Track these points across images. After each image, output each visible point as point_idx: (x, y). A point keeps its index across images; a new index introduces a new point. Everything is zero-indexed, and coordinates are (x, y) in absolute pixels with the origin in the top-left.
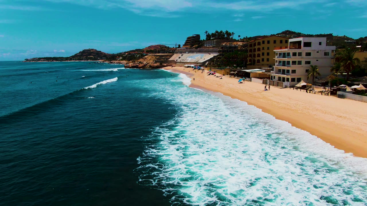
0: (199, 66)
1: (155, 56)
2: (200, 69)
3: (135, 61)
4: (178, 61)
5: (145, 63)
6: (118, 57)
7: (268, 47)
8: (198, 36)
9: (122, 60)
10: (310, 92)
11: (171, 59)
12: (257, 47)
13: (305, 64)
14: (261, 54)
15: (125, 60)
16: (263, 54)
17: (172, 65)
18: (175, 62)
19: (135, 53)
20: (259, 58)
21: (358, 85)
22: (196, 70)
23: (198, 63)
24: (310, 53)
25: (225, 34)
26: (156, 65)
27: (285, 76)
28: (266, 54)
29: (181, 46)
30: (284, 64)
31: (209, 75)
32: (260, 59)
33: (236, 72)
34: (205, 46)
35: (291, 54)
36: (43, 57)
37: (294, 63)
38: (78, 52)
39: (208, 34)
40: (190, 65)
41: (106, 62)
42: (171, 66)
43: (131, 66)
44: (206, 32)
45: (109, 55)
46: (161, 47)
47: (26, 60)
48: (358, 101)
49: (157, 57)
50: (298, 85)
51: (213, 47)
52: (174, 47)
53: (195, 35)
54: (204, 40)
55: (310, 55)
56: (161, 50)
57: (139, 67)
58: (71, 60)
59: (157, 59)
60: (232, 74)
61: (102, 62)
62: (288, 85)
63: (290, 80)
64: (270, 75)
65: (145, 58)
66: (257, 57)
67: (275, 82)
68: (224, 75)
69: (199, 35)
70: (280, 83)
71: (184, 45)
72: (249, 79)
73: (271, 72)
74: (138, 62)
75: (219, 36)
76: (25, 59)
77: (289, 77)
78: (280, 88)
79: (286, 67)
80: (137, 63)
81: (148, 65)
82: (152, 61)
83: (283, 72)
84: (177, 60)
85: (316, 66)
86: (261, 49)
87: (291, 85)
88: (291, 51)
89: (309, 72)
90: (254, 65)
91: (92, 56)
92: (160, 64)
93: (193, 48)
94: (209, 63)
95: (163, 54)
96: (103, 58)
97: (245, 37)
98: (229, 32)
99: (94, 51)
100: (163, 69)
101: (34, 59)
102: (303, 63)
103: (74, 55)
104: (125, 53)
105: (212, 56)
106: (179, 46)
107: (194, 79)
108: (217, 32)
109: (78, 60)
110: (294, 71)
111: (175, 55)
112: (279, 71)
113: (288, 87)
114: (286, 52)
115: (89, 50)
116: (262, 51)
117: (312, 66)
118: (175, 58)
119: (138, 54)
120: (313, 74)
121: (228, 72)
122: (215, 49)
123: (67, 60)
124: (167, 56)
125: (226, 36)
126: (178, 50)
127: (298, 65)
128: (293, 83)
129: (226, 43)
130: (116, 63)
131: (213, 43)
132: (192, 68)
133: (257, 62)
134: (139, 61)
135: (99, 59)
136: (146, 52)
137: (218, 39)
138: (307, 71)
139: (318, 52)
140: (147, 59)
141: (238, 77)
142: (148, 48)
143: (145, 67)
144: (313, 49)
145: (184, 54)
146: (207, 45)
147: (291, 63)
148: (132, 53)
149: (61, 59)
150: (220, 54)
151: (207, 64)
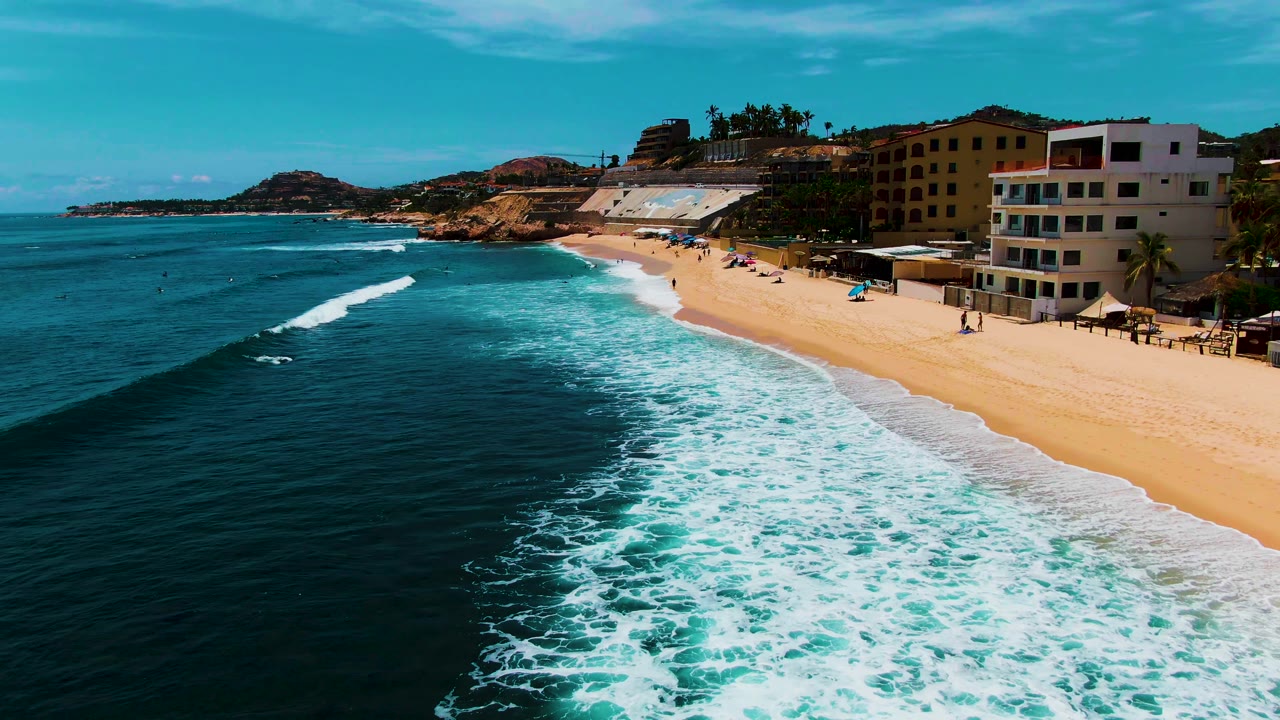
0: (689, 233)
1: (527, 195)
2: (692, 245)
3: (456, 214)
4: (609, 214)
5: (492, 220)
6: (396, 200)
7: (950, 164)
8: (683, 125)
9: (409, 210)
10: (1148, 342)
11: (584, 208)
12: (909, 163)
13: (1118, 227)
14: (926, 191)
15: (422, 211)
16: (933, 189)
17: (589, 229)
18: (600, 219)
19: (458, 184)
20: (916, 205)
22: (680, 248)
23: (683, 223)
24: (1137, 184)
25: (780, 117)
26: (531, 228)
27: (1038, 276)
28: (942, 189)
29: (622, 161)
30: (1032, 226)
31: (732, 266)
32: (923, 206)
33: (835, 257)
34: (707, 160)
35: (1063, 190)
36: (131, 200)
37: (1074, 223)
38: (257, 183)
39: (717, 116)
40: (654, 231)
41: (354, 218)
42: (585, 230)
43: (440, 233)
44: (713, 110)
45: (367, 192)
46: (549, 165)
47: (72, 210)
49: (537, 201)
50: (1093, 311)
51: (738, 164)
52: (594, 166)
53: (672, 120)
54: (702, 138)
55: (1136, 194)
56: (548, 176)
57: (470, 235)
58: (231, 210)
59: (534, 205)
60: (819, 266)
61: (339, 216)
62: (1052, 310)
63: (1057, 290)
64: (971, 271)
65: (493, 204)
66: (912, 199)
67: (994, 299)
68: (785, 268)
69: (687, 121)
70: (1017, 300)
71: (631, 158)
72: (889, 285)
73: (979, 257)
74: (466, 217)
75: (759, 124)
76: (69, 208)
77: (1052, 278)
78: (1018, 322)
79: (1044, 240)
80: (462, 222)
81: (503, 228)
82: (517, 214)
83: (1030, 259)
84: (607, 212)
85: (1160, 237)
86: (927, 169)
87: (1063, 312)
88: (1064, 178)
89: (1135, 261)
90: (898, 229)
91: (305, 198)
92: (546, 226)
93: (663, 168)
94: (722, 221)
95: (556, 190)
96: (344, 203)
97: (849, 128)
98: (793, 110)
99: (312, 179)
100: (557, 245)
101: (98, 209)
102: (1109, 223)
103: (241, 192)
104: (423, 184)
105: (734, 196)
106: (615, 159)
107: (674, 282)
108: (750, 109)
109: (256, 211)
110: (1072, 258)
111: (600, 194)
112: (1012, 254)
113: (1049, 317)
114: (1042, 183)
115: (295, 176)
116: (929, 178)
117: (1144, 237)
118: (600, 203)
119: (468, 188)
120: (1150, 268)
121: (800, 257)
122: (743, 169)
123: (218, 211)
124: (572, 195)
125: (782, 124)
126: (612, 174)
127: (1088, 230)
128: (1072, 303)
129: (783, 151)
130: (391, 220)
131: (735, 148)
132: (663, 240)
133: (911, 221)
134: (471, 214)
135: (330, 208)
136: (497, 183)
137: (756, 133)
138: (1123, 255)
139: (1165, 181)
140: (497, 206)
141: (838, 275)
142: (503, 169)
143: (491, 236)
144: (1149, 170)
145: (633, 190)
146: (716, 157)
147: (1061, 223)
148: (446, 185)
149: (196, 207)
150: (765, 189)
151: (716, 225)
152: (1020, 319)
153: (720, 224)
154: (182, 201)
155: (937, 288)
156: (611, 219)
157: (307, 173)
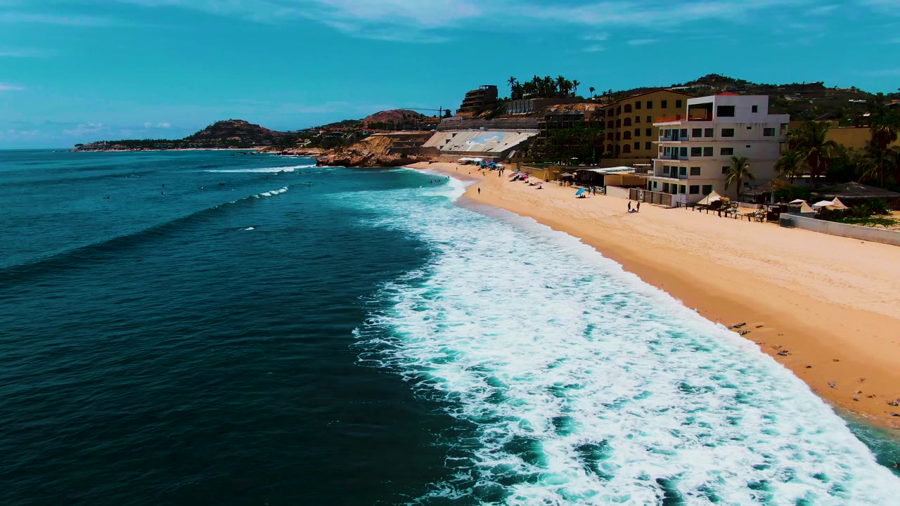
0: (493, 161)
1: (389, 136)
2: (494, 168)
3: (342, 149)
4: (443, 149)
5: (365, 153)
6: (300, 140)
7: (647, 117)
8: (493, 90)
9: (309, 146)
10: (726, 216)
11: (427, 145)
12: (623, 116)
13: (721, 154)
14: (633, 133)
15: (318, 147)
16: (637, 133)
17: (430, 159)
18: (438, 152)
19: (342, 129)
20: (627, 142)
21: (831, 200)
22: (487, 170)
23: (490, 154)
24: (733, 130)
25: (557, 85)
26: (391, 158)
27: (677, 181)
28: (643, 132)
29: (453, 113)
30: (675, 154)
31: (515, 180)
32: (631, 143)
33: (576, 174)
34: (508, 113)
35: (690, 133)
36: (119, 140)
37: (696, 152)
38: (204, 128)
39: (515, 84)
40: (472, 159)
41: (271, 152)
42: (427, 160)
43: (332, 161)
44: (512, 80)
45: (279, 134)
46: (404, 116)
47: (79, 147)
48: (820, 232)
49: (395, 140)
50: (704, 202)
51: (528, 116)
52: (435, 116)
53: (486, 86)
54: (506, 98)
55: (732, 135)
56: (403, 123)
57: (352, 163)
58: (186, 146)
59: (394, 143)
60: (565, 179)
61: (261, 152)
62: (684, 201)
63: (687, 190)
64: (646, 180)
65: (367, 142)
66: (624, 139)
67: (655, 196)
68: (547, 181)
69: (496, 86)
70: (664, 197)
71: (458, 111)
72: (602, 189)
73: (649, 172)
74: (349, 151)
75: (543, 89)
76: (76, 146)
77: (684, 183)
78: (665, 208)
79: (679, 161)
80: (346, 154)
81: (373, 158)
82: (383, 149)
83: (674, 172)
84: (441, 147)
85: (744, 160)
86: (633, 120)
87: (690, 202)
88: (690, 126)
89: (730, 173)
90: (617, 157)
91: (237, 138)
92: (401, 156)
93: (479, 118)
94: (515, 153)
95: (409, 133)
96: (264, 142)
97: (607, 91)
98: (565, 79)
99: (241, 125)
100: (409, 168)
101: (96, 146)
102: (717, 152)
103: (193, 134)
104: (318, 129)
105: (523, 136)
106: (448, 113)
107: (479, 190)
108: (536, 79)
109: (203, 147)
110: (696, 171)
111: (437, 136)
112: (666, 169)
113: (682, 205)
114: (680, 128)
115: (230, 123)
116: (635, 126)
117: (735, 159)
118: (437, 142)
119: (349, 132)
120: (738, 175)
121: (556, 174)
122: (532, 120)
123: (178, 147)
124: (418, 136)
125: (558, 89)
126: (446, 122)
127: (704, 155)
128: (694, 197)
129: (558, 107)
130: (297, 153)
131: (527, 105)
132: (477, 165)
133: (624, 152)
134: (352, 149)
135: (254, 145)
136: (369, 128)
137: (540, 96)
138: (725, 170)
139: (749, 128)
140: (369, 144)
141: (577, 184)
142: (373, 118)
143: (366, 164)
144: (739, 122)
145: (459, 133)
146: (514, 111)
147: (689, 152)
148: (335, 129)
149: (162, 144)
150: (542, 132)
151: (511, 155)
152: (665, 206)
153: (514, 155)
154: (153, 140)
155: (626, 190)
156: (444, 152)
157: (239, 121)
